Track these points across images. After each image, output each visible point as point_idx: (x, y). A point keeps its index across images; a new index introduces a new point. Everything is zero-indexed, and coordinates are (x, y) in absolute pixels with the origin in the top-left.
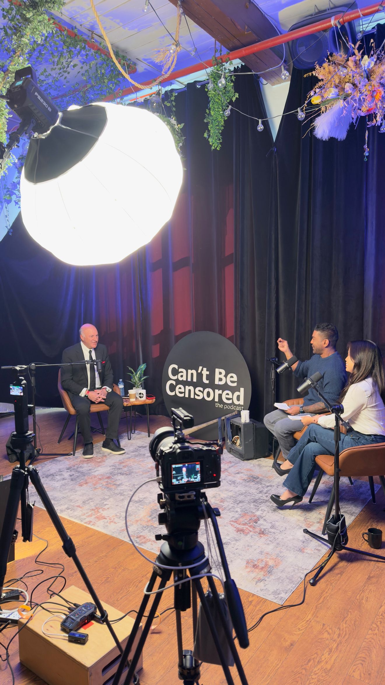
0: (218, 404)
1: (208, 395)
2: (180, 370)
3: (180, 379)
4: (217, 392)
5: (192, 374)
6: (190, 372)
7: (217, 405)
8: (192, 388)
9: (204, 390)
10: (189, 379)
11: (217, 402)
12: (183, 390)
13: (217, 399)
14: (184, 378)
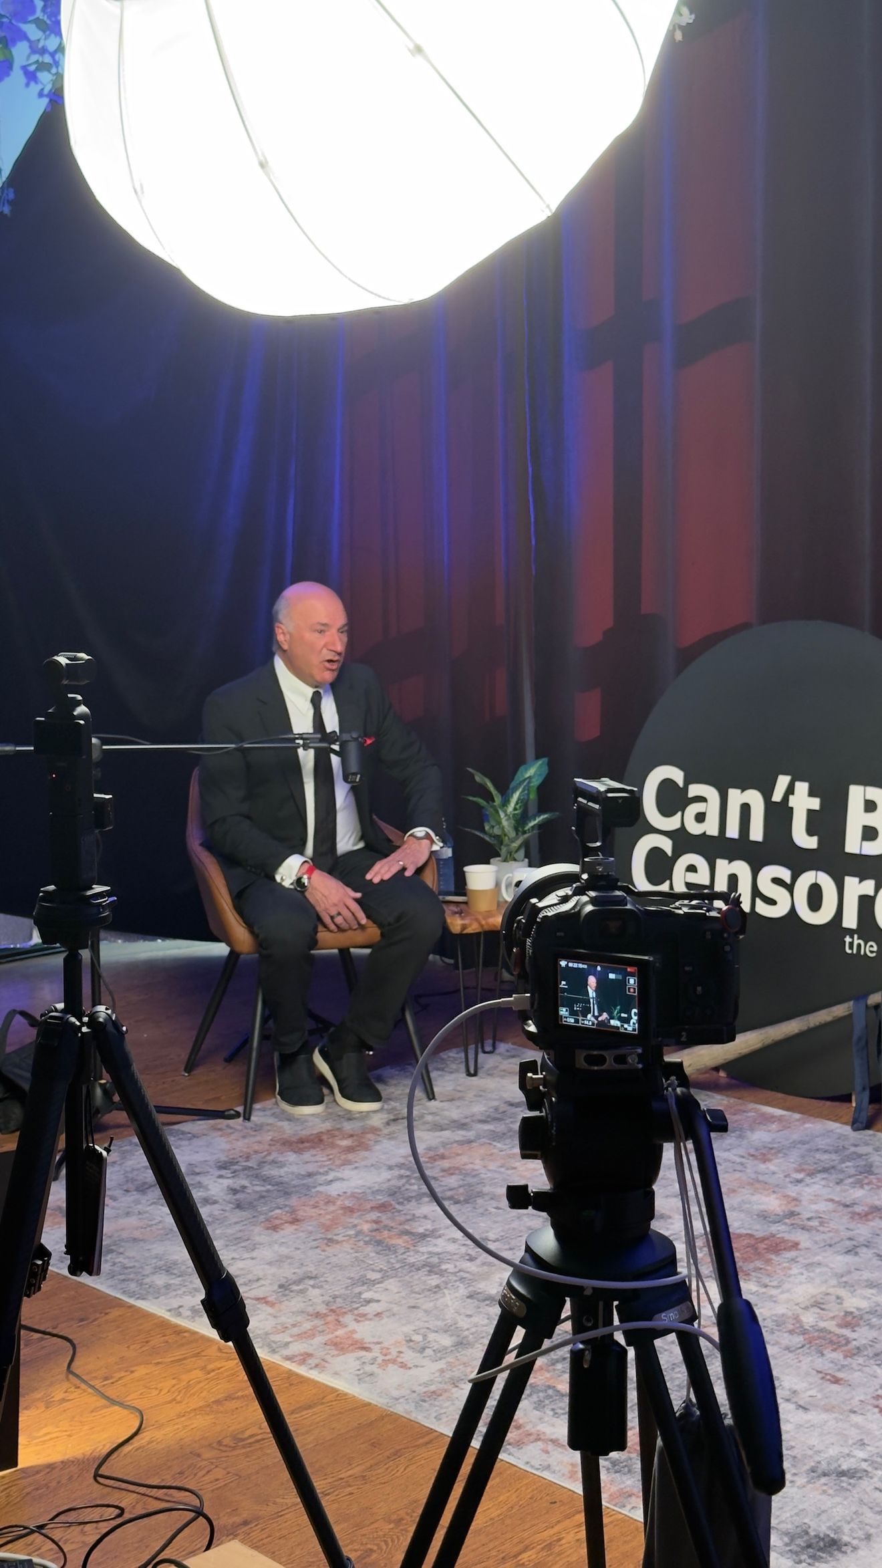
0: (856, 942)
1: (815, 898)
2: (695, 790)
3: (694, 828)
4: (856, 888)
5: (745, 809)
6: (736, 797)
7: (851, 944)
8: (742, 869)
9: (794, 878)
10: (733, 832)
11: (851, 932)
12: (702, 878)
13: (850, 920)
14: (711, 827)
